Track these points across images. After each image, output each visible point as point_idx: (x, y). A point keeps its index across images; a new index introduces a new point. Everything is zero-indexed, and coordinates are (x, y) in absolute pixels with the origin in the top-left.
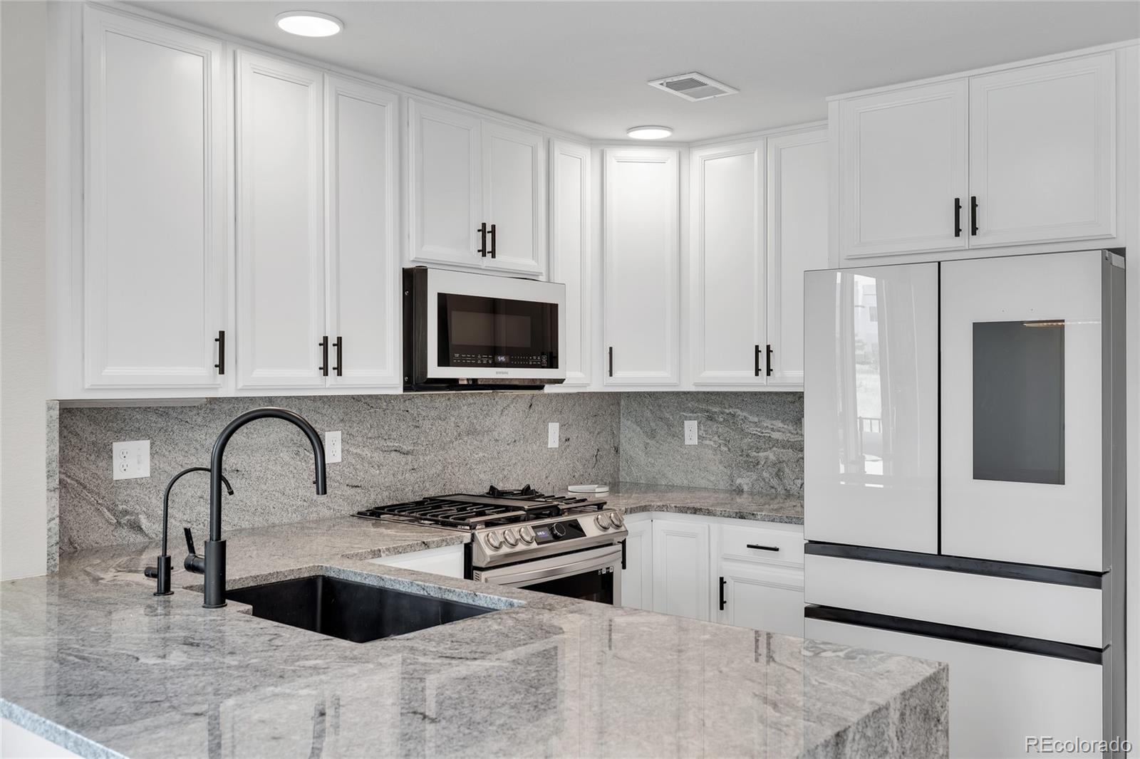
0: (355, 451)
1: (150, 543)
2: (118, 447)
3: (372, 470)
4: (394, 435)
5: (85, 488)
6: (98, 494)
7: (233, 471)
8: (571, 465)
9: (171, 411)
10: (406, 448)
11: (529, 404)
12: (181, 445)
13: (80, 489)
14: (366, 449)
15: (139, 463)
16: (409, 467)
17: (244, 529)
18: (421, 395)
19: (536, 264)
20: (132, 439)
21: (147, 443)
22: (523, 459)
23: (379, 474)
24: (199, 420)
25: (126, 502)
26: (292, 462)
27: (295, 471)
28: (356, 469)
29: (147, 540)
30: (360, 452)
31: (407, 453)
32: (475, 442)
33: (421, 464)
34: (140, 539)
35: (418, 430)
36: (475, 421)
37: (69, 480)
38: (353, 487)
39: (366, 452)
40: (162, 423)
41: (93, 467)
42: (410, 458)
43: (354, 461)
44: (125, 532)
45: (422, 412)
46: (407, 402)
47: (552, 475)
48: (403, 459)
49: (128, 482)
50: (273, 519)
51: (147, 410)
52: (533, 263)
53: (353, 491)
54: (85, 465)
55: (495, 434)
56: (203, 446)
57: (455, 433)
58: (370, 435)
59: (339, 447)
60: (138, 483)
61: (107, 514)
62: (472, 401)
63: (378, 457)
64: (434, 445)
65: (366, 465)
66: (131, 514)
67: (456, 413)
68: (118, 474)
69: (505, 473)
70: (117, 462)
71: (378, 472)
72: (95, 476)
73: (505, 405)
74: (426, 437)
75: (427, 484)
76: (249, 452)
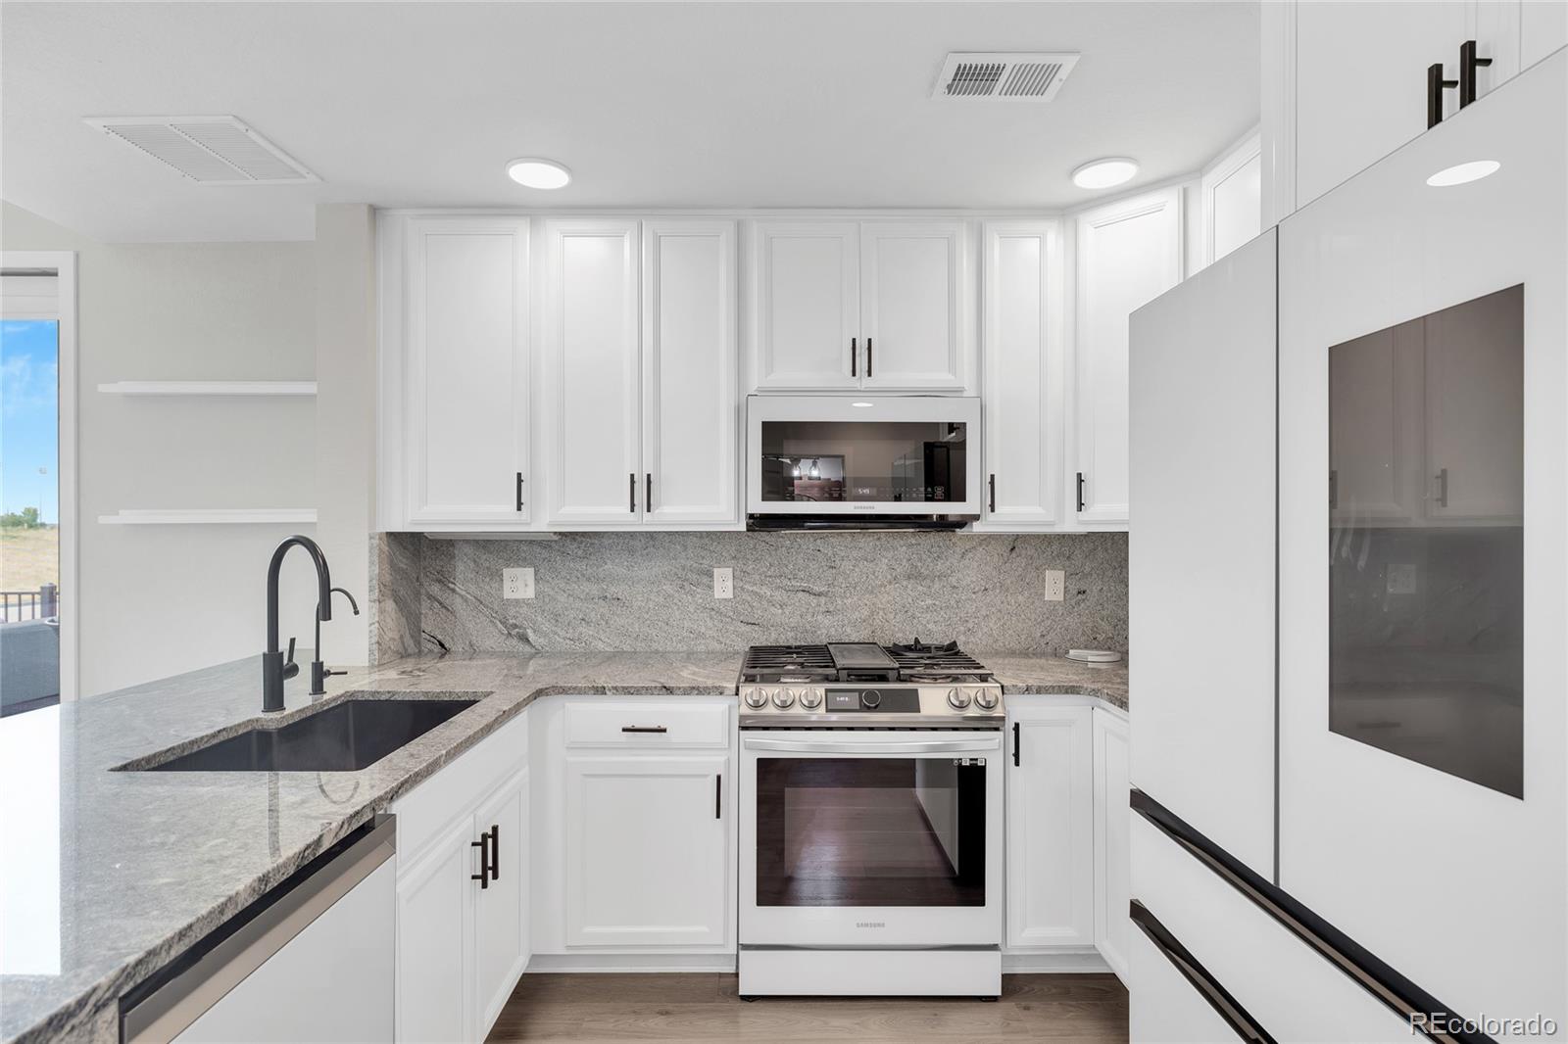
0: (751, 589)
1: (537, 653)
2: (507, 572)
3: (772, 609)
4: (801, 574)
5: (481, 603)
6: (492, 609)
7: (614, 599)
8: (1090, 625)
9: (553, 544)
10: (816, 589)
11: (1010, 547)
12: (563, 574)
13: (477, 603)
14: (764, 588)
15: (526, 585)
16: (823, 609)
17: (625, 652)
18: (837, 533)
19: (953, 377)
20: (520, 566)
21: (531, 570)
22: (1000, 611)
23: (782, 614)
24: (580, 552)
25: (515, 617)
26: (677, 595)
27: (680, 604)
28: (752, 607)
29: (533, 651)
30: (758, 591)
31: (820, 594)
32: (920, 588)
33: (838, 607)
34: (527, 649)
35: (834, 571)
36: (919, 564)
37: (468, 596)
38: (748, 624)
39: (766, 591)
40: (545, 554)
41: (487, 587)
42: (823, 600)
43: (749, 599)
44: (515, 642)
45: (839, 552)
46: (819, 541)
47: (1052, 634)
48: (814, 601)
49: (517, 601)
50: (655, 646)
51: (531, 542)
52: (950, 377)
53: (748, 628)
54: (482, 585)
55: (953, 580)
56: (583, 575)
57: (889, 577)
58: (769, 573)
59: (730, 584)
60: (526, 603)
61: (500, 625)
62: (914, 542)
63: (779, 596)
64: (858, 588)
65: (764, 603)
66: (520, 628)
67: (890, 555)
68: (507, 594)
69: (970, 625)
70: (507, 584)
71: (780, 611)
72: (488, 593)
73: (967, 547)
74: (845, 579)
75: (848, 630)
76: (630, 583)
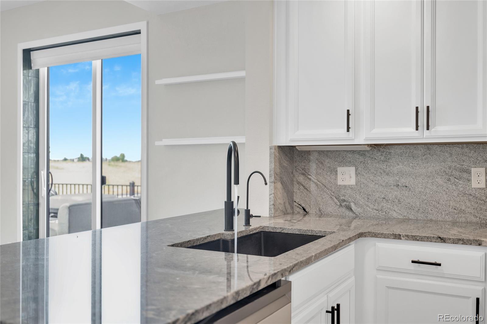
1: (356, 217)
2: (340, 169)
5: (325, 187)
6: (331, 190)
7: (403, 186)
9: (367, 153)
12: (372, 171)
13: (323, 187)
15: (351, 177)
17: (410, 219)
20: (347, 166)
21: (353, 169)
24: (382, 158)
25: (344, 196)
26: (445, 185)
27: (447, 190)
29: (354, 215)
34: (351, 214)
37: (319, 183)
40: (361, 159)
41: (329, 178)
44: (344, 210)
49: (345, 186)
50: (430, 217)
51: (353, 152)
54: (326, 177)
56: (384, 172)
59: (483, 178)
60: (350, 187)
61: (336, 200)
66: (347, 202)
68: (340, 182)
70: (339, 176)
72: (329, 182)
76: (414, 177)
